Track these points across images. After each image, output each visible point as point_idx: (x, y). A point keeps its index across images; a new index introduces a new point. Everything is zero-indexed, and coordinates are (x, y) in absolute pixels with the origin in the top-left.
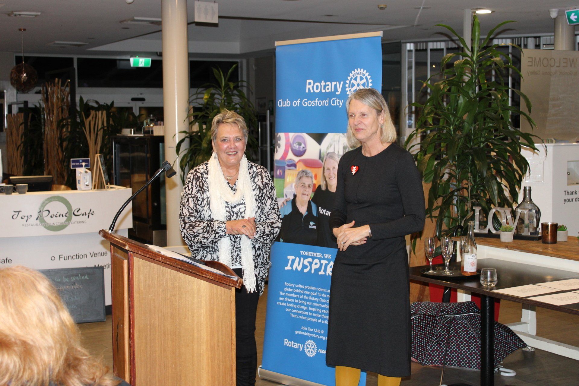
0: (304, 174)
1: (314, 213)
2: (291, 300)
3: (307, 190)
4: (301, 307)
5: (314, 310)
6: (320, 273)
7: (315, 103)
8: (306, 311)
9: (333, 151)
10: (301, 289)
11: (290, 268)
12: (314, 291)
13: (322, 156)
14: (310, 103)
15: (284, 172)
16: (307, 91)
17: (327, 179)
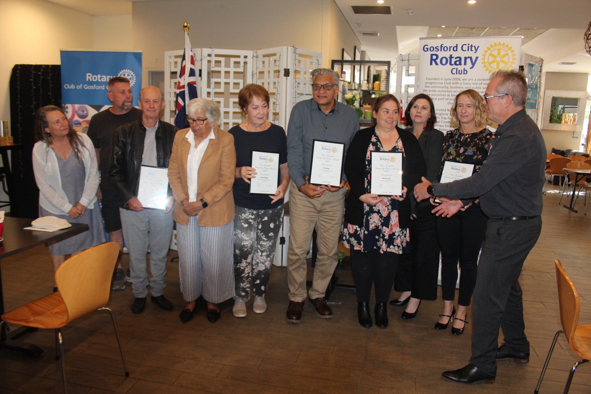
7: (93, 87)
14: (89, 87)
16: (87, 80)
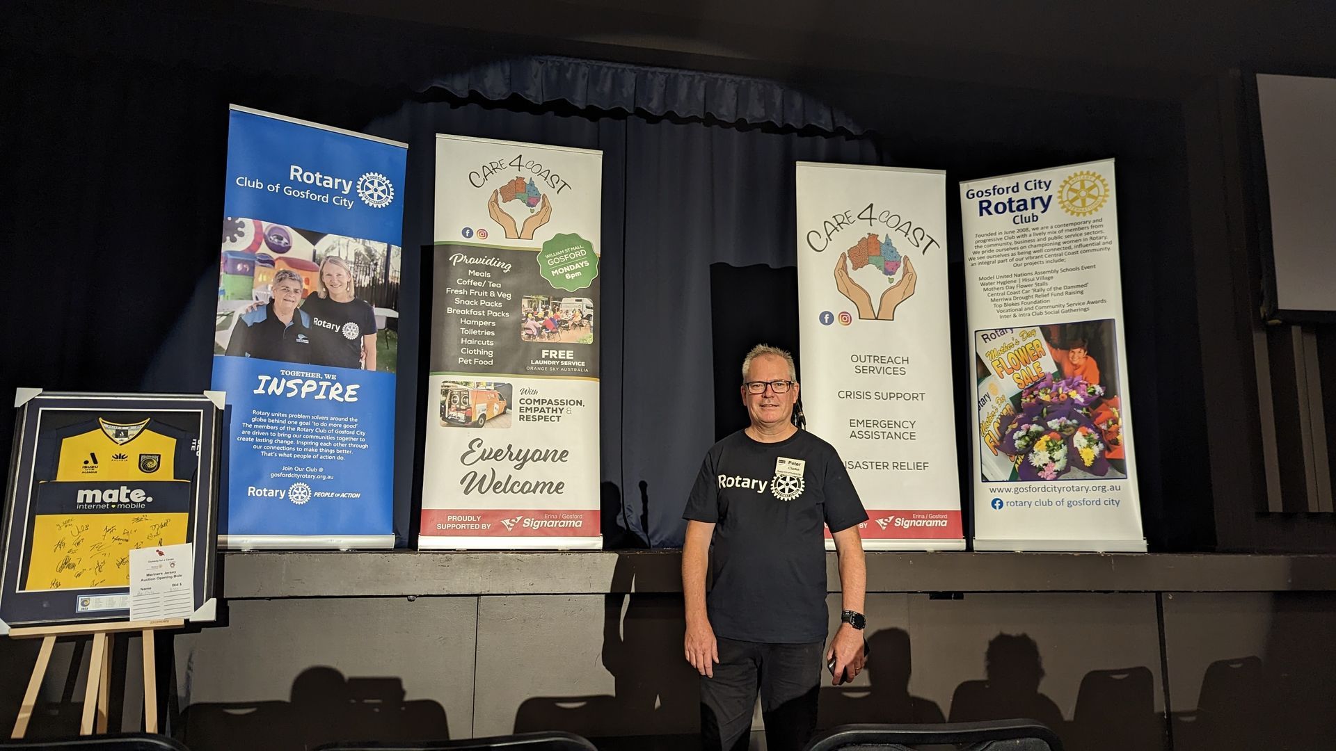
0: (288, 275)
1: (306, 324)
2: (263, 434)
3: (294, 295)
4: (282, 442)
5: (302, 443)
6: (316, 397)
8: (290, 446)
9: (337, 255)
10: (282, 419)
11: (264, 392)
12: (306, 420)
13: (317, 258)
14: (296, 193)
15: (253, 268)
16: (292, 178)
17: (328, 287)
